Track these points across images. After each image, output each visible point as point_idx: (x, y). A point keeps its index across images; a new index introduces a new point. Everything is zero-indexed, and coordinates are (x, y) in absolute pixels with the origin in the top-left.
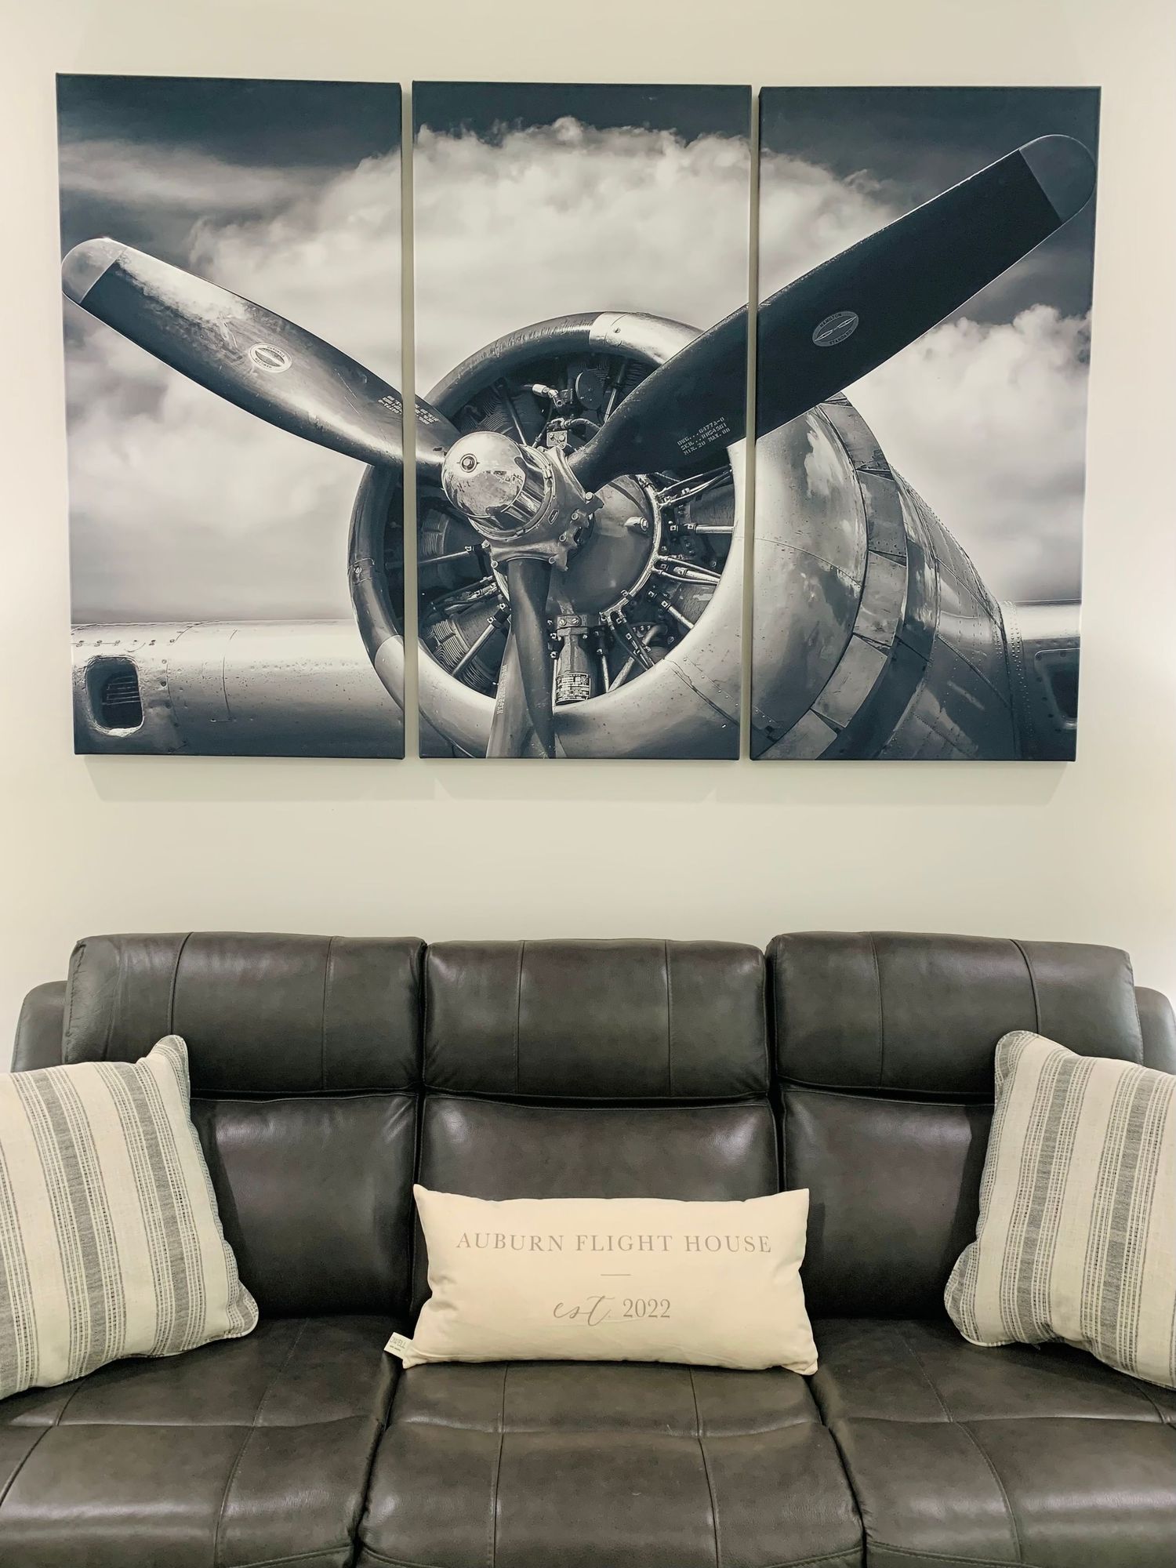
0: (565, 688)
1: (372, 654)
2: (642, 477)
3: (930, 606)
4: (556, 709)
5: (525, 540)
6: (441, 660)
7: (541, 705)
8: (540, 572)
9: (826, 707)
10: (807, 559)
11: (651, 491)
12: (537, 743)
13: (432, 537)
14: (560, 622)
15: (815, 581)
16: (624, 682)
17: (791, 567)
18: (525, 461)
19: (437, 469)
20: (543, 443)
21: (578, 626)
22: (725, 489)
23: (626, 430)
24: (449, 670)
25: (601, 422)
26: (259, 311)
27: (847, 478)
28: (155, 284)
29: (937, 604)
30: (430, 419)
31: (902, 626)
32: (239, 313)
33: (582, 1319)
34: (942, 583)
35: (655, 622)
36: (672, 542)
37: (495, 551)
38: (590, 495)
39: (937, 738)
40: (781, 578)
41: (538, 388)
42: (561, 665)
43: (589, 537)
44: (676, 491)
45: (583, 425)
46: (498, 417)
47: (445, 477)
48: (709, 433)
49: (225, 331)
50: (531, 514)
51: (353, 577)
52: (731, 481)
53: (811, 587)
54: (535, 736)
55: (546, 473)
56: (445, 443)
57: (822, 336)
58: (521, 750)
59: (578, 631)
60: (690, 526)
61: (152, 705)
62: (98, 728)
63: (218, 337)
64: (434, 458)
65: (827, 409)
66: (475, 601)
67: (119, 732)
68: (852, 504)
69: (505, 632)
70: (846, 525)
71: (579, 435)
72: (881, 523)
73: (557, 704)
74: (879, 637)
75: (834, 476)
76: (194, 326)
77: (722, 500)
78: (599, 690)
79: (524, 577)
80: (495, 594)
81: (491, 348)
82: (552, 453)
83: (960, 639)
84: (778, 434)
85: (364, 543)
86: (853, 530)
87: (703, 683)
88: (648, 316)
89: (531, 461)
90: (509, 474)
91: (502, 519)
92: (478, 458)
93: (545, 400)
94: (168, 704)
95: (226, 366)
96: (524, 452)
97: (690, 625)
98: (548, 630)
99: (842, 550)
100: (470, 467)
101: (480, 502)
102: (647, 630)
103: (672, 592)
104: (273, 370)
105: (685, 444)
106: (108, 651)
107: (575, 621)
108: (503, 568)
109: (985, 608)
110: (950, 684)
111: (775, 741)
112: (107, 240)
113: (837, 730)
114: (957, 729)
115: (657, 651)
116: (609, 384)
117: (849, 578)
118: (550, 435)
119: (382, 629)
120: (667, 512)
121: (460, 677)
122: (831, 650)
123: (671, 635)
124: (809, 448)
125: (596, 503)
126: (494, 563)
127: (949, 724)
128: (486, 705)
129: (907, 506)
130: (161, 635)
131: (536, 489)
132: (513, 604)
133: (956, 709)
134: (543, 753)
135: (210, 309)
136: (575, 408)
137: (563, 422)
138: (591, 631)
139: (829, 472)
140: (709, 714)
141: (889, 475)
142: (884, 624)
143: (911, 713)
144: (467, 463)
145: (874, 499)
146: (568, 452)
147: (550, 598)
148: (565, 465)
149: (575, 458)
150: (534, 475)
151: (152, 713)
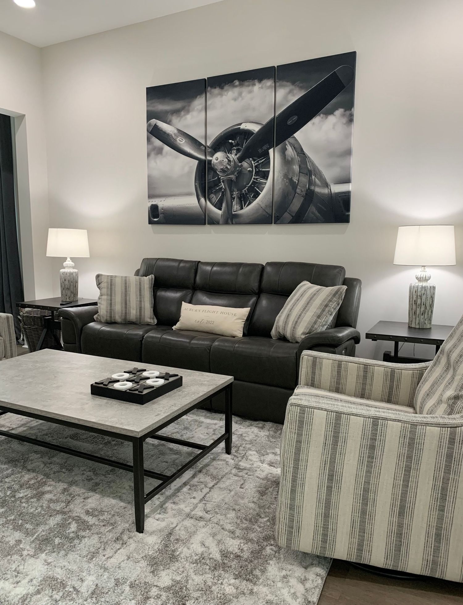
0: (235, 208)
1: (199, 202)
2: (251, 159)
3: (313, 186)
5: (228, 175)
6: (211, 203)
7: (230, 212)
8: (230, 182)
9: (290, 211)
10: (286, 176)
11: (253, 162)
12: (229, 221)
13: (210, 176)
14: (234, 193)
15: (288, 181)
16: (247, 206)
17: (282, 178)
18: (227, 158)
20: (231, 153)
21: (238, 194)
22: (268, 160)
23: (248, 149)
24: (213, 205)
25: (243, 147)
26: (179, 131)
27: (295, 156)
28: (162, 127)
29: (315, 185)
30: (210, 150)
31: (307, 190)
32: (176, 131)
33: (199, 323)
34: (316, 179)
35: (253, 192)
36: (257, 173)
37: (222, 178)
38: (240, 164)
39: (315, 217)
40: (280, 180)
41: (230, 141)
42: (234, 203)
43: (240, 173)
44: (258, 162)
45: (239, 148)
46: (222, 148)
47: (212, 162)
48: (265, 148)
49: (173, 135)
50: (229, 169)
51: (195, 186)
52: (269, 158)
53: (287, 182)
54: (229, 219)
55: (232, 160)
56: (212, 156)
57: (289, 122)
58: (226, 223)
59: (238, 195)
60: (261, 169)
61: (161, 214)
62: (152, 219)
63: (172, 136)
64: (210, 158)
65: (290, 140)
66: (218, 189)
67: (155, 220)
68: (296, 162)
69: (223, 196)
70: (294, 167)
71: (238, 151)
72: (303, 166)
73: (234, 212)
74: (302, 193)
75: (292, 155)
76: (168, 135)
77: (267, 163)
78: (242, 208)
79: (227, 183)
80: (221, 188)
81: (221, 133)
82: (233, 155)
83: (320, 193)
84: (279, 146)
85: (197, 178)
86: (296, 168)
87: (263, 205)
88: (253, 122)
89: (229, 157)
90: (224, 161)
91: (223, 171)
92: (219, 158)
93: (232, 143)
94: (163, 214)
95: (174, 143)
96: (227, 156)
97: (261, 192)
98: (232, 195)
99: (294, 173)
100: (217, 160)
101: (219, 167)
102: (252, 194)
103: (257, 185)
104: (182, 143)
105: (260, 151)
106: (154, 203)
107: (237, 193)
108: (223, 182)
109: (327, 185)
110: (318, 204)
111: (279, 219)
112: (154, 119)
113: (292, 216)
114: (320, 215)
115: (254, 198)
116: (244, 138)
117: (295, 180)
118: (232, 151)
119: (201, 197)
120: (256, 167)
121: (215, 206)
122: (291, 197)
123: (257, 195)
124: (286, 149)
125: (242, 166)
126: (221, 181)
127: (318, 214)
128: (220, 212)
129: (308, 161)
130: (163, 199)
131: (230, 163)
132: (225, 189)
133: (319, 210)
134: (231, 223)
135: (171, 131)
136: (237, 145)
137: (235, 148)
138: (240, 195)
139: (290, 154)
140: (264, 213)
141: (304, 154)
142: (303, 190)
143: (309, 213)
144: (217, 159)
145: (301, 160)
146: (236, 155)
147: (232, 188)
148: (235, 158)
149: (237, 156)
150: (229, 161)
151: (161, 216)
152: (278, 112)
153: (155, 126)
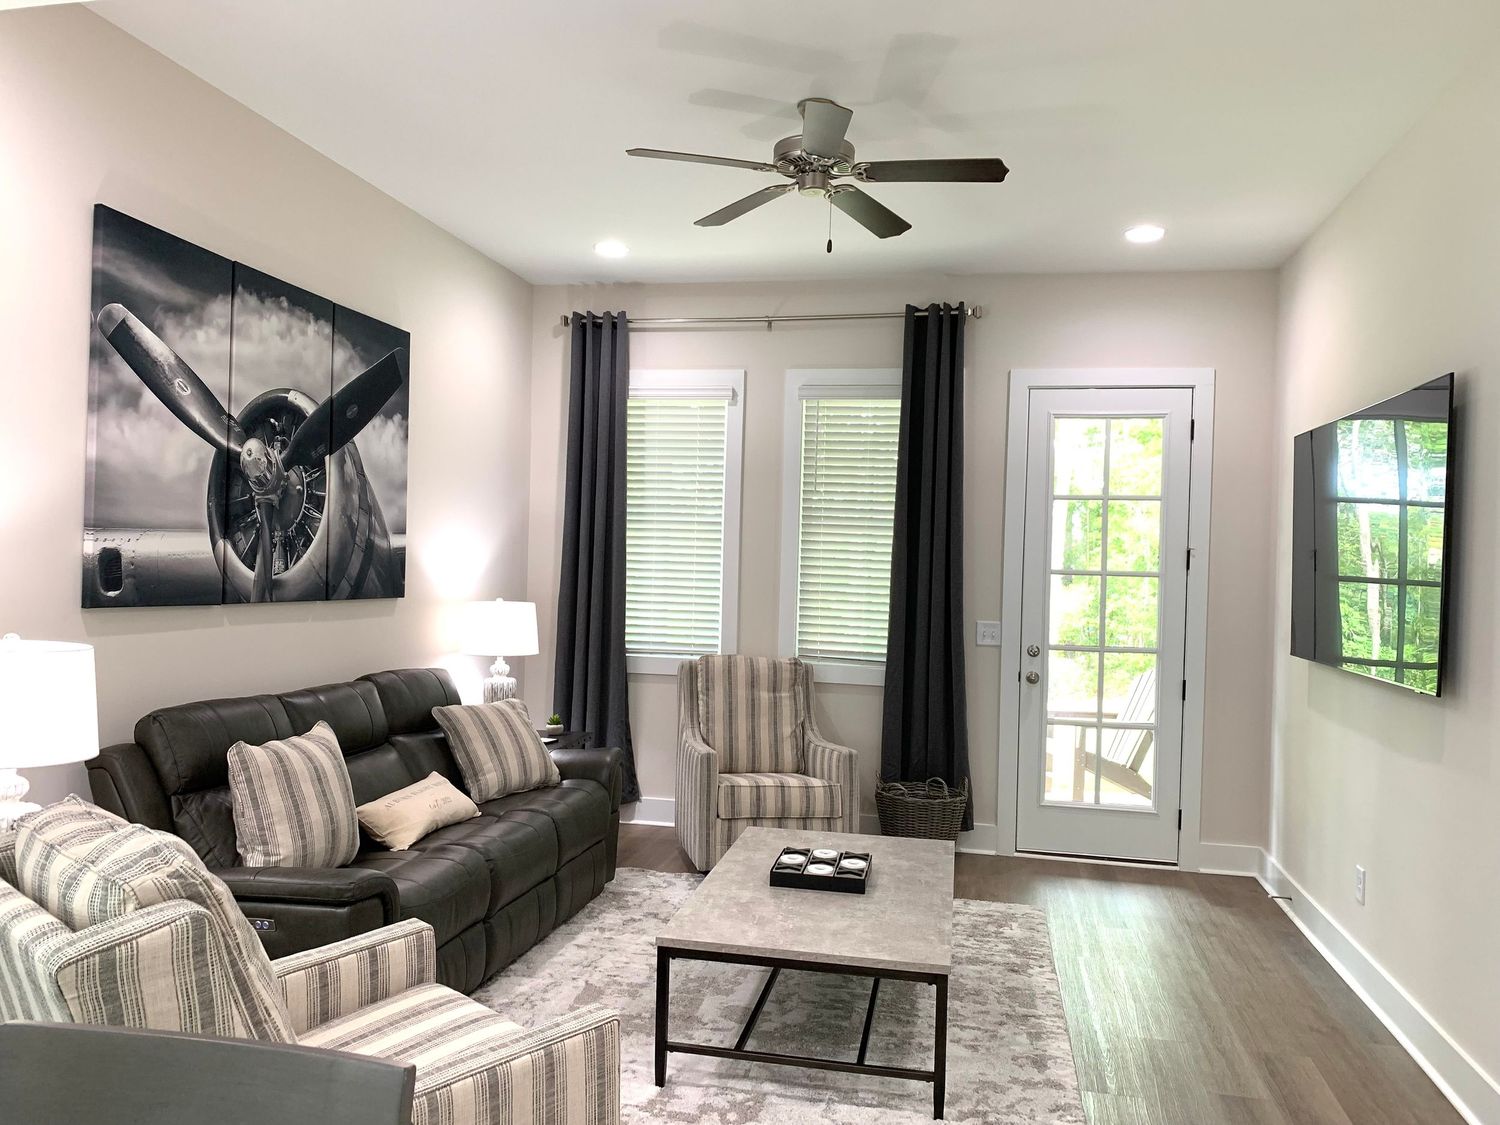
0: (276, 567)
1: (214, 549)
2: (302, 467)
3: (373, 532)
4: (274, 577)
5: (266, 493)
6: (237, 552)
7: (268, 575)
8: (270, 509)
9: (348, 575)
10: (344, 510)
11: (304, 474)
12: (267, 595)
13: (236, 489)
14: (276, 534)
15: (346, 520)
16: (294, 564)
17: (339, 513)
18: (267, 455)
19: (239, 454)
20: (273, 447)
21: (281, 536)
22: (323, 476)
23: (298, 444)
24: (239, 557)
25: (290, 440)
26: (181, 361)
27: (354, 475)
28: (140, 336)
30: (237, 429)
31: (367, 541)
32: (172, 360)
34: (376, 523)
35: (303, 536)
36: (309, 498)
38: (286, 474)
39: (374, 589)
40: (337, 518)
41: (272, 420)
42: (275, 555)
43: (285, 494)
44: (310, 476)
45: (285, 440)
46: (259, 432)
47: (242, 459)
48: (321, 449)
49: (166, 368)
50: (268, 480)
51: (209, 507)
52: (325, 473)
53: (345, 522)
54: (266, 591)
55: (273, 461)
56: (241, 444)
57: (347, 413)
58: (262, 600)
59: (281, 539)
60: (314, 491)
61: (126, 577)
62: (105, 593)
63: (164, 370)
64: (239, 449)
65: (349, 445)
66: (249, 522)
67: (111, 594)
68: (355, 487)
69: (259, 539)
70: (354, 496)
71: (284, 445)
72: (363, 497)
73: (274, 575)
74: (361, 545)
75: (351, 474)
76: (154, 362)
77: (322, 481)
78: (286, 568)
79: (265, 511)
80: (256, 519)
81: (258, 398)
82: (275, 452)
83: (380, 547)
84: (337, 454)
85: (212, 489)
86: (355, 498)
87: (315, 565)
88: (304, 394)
89: (269, 455)
90: (262, 460)
91: (260, 482)
92: (252, 451)
93: (273, 426)
94: (134, 577)
95: (166, 388)
96: (267, 450)
97: (313, 537)
98: (272, 537)
99: (353, 507)
100: (250, 455)
101: (253, 473)
102: (301, 539)
103: (309, 522)
105: (314, 454)
106: (109, 545)
107: (280, 534)
108: (259, 507)
109: (386, 534)
110: (378, 566)
111: (335, 592)
112: (121, 306)
113: (351, 586)
114: (379, 585)
115: (304, 549)
116: (293, 422)
117: (354, 519)
118: (275, 443)
119: (218, 536)
120: (308, 484)
121: (244, 561)
122: (350, 551)
123: (308, 542)
124: (345, 461)
125: (288, 477)
126: (256, 504)
127: (377, 583)
128: (251, 575)
129: (368, 489)
130: (134, 536)
131: (270, 469)
132: (261, 524)
133: (379, 577)
134: (269, 600)
135: (161, 355)
136: (283, 433)
137: (279, 438)
138: (285, 539)
139: (350, 471)
140: (317, 579)
141: (364, 475)
142: (363, 539)
143: (368, 579)
144: (249, 453)
145: (361, 486)
146: (280, 452)
147: (273, 522)
148: (280, 458)
149: (283, 455)
150: (270, 462)
151: (127, 582)
152: (338, 390)
153: (124, 325)
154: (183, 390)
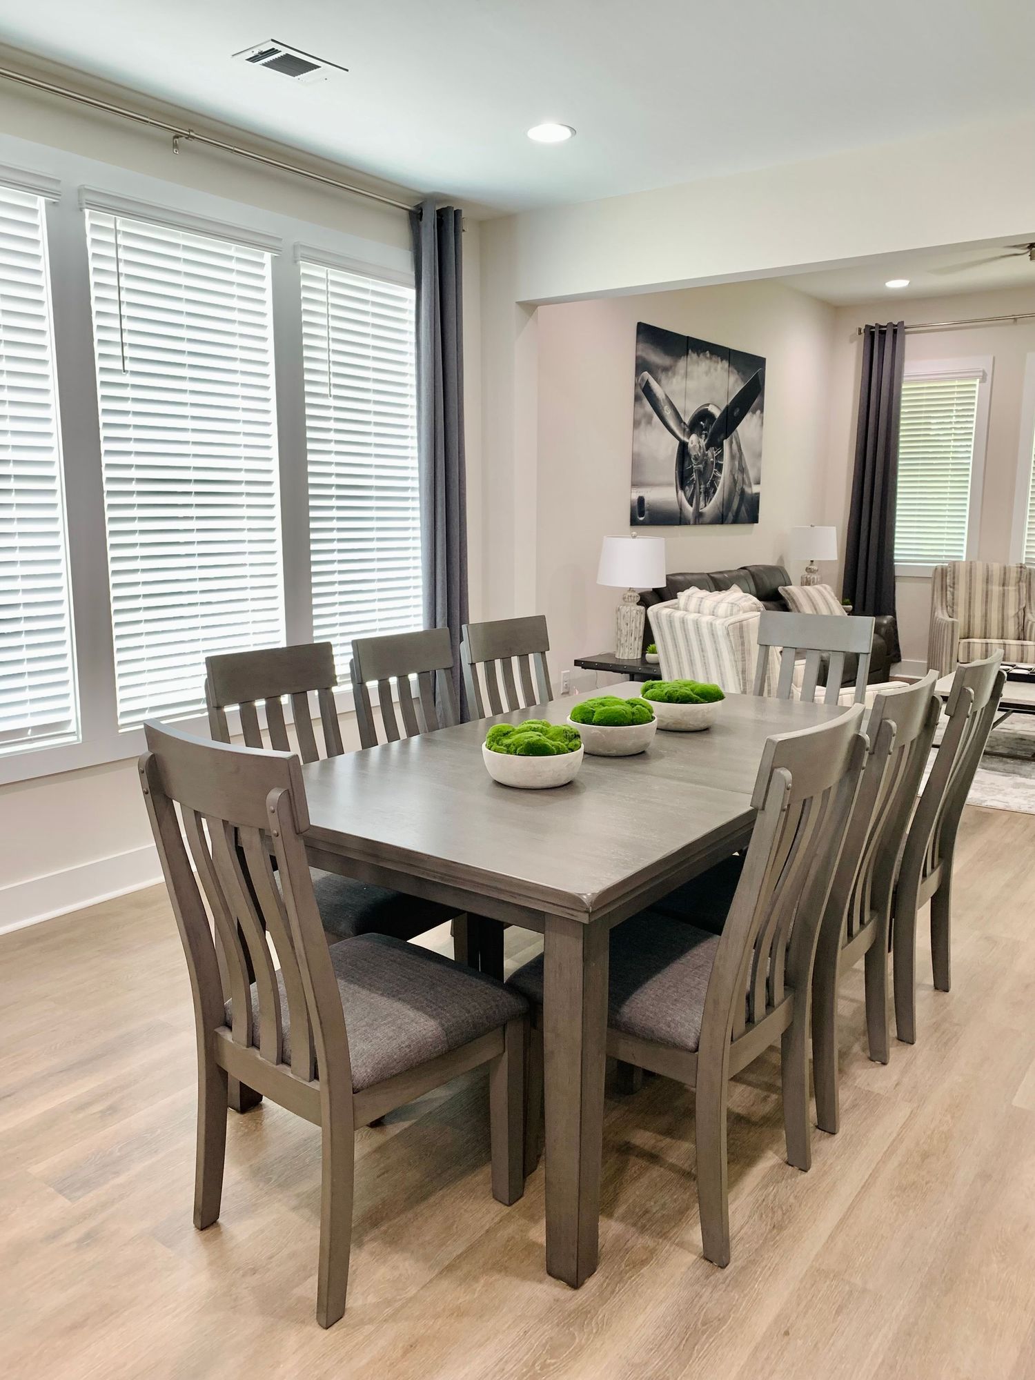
0: (701, 505)
1: (677, 496)
2: (713, 448)
3: (744, 485)
5: (698, 464)
6: (686, 497)
7: (698, 510)
9: (732, 510)
10: (731, 472)
11: (714, 452)
12: (697, 521)
13: (686, 462)
14: (702, 486)
15: (732, 477)
16: (709, 503)
18: (699, 442)
19: (688, 443)
23: (712, 434)
24: (687, 500)
25: (709, 433)
26: (666, 396)
28: (653, 386)
29: (746, 484)
30: (687, 430)
31: (741, 489)
32: (664, 397)
34: (746, 479)
35: (713, 487)
36: (716, 466)
37: (694, 467)
38: (706, 452)
39: (744, 517)
40: (728, 476)
41: (702, 423)
42: (701, 498)
44: (717, 452)
47: (689, 446)
48: (722, 437)
49: (662, 401)
50: (699, 457)
51: (676, 473)
52: (723, 450)
53: (732, 479)
54: (697, 518)
55: (702, 446)
56: (689, 438)
57: (735, 414)
58: (695, 524)
59: (704, 489)
60: (718, 462)
62: (638, 518)
63: (661, 403)
64: (687, 440)
66: (691, 481)
67: (641, 519)
68: (737, 458)
69: (695, 489)
71: (706, 436)
72: (740, 462)
74: (739, 492)
76: (658, 399)
77: (722, 455)
78: (706, 506)
80: (694, 479)
81: (696, 411)
82: (702, 441)
83: (748, 493)
85: (677, 463)
87: (718, 503)
88: (715, 405)
90: (697, 445)
91: (696, 458)
92: (693, 441)
93: (702, 426)
94: (648, 510)
95: (661, 412)
97: (717, 488)
98: (700, 489)
99: (735, 469)
100: (692, 443)
101: (693, 453)
102: (712, 489)
103: (715, 479)
104: (668, 414)
106: (641, 495)
108: (695, 472)
109: (751, 485)
110: (746, 504)
111: (726, 519)
112: (647, 373)
115: (713, 494)
116: (710, 423)
117: (736, 477)
122: (733, 496)
124: (733, 442)
127: (746, 514)
128: (691, 509)
129: (743, 458)
130: (649, 490)
131: (700, 450)
132: (696, 481)
133: (747, 510)
134: (698, 523)
135: (660, 395)
136: (706, 429)
137: (704, 432)
140: (718, 512)
141: (741, 450)
143: (741, 513)
145: (739, 456)
146: (704, 440)
147: (700, 480)
148: (704, 444)
149: (705, 442)
150: (700, 446)
151: (646, 513)
152: (730, 401)
153: (647, 383)
154: (668, 412)
